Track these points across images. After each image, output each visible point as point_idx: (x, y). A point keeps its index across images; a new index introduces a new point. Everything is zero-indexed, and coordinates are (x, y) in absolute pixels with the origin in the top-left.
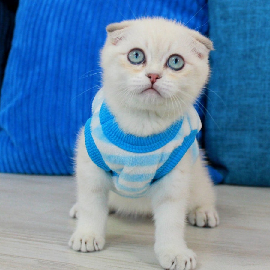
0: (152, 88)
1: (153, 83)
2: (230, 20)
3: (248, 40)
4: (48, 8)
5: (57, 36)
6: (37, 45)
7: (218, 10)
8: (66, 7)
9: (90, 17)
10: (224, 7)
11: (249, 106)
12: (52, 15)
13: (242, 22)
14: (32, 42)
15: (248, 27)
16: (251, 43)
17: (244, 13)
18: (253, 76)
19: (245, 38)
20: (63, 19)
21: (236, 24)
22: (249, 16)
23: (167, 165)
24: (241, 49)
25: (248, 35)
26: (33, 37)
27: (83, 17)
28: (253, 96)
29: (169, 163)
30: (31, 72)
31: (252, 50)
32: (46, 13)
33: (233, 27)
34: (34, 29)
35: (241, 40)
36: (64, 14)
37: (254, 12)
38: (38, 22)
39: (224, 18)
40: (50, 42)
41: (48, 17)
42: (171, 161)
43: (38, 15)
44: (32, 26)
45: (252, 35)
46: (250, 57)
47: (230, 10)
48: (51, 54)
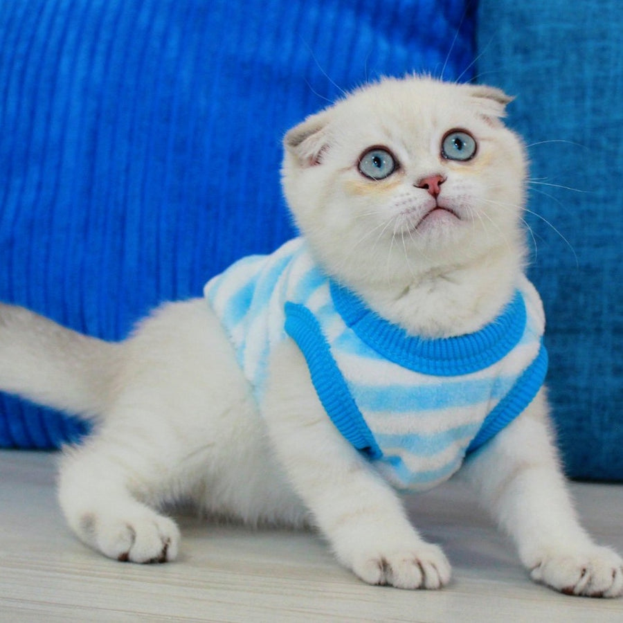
0: (438, 208)
1: (435, 195)
2: (540, 53)
3: (588, 104)
4: (60, 20)
5: (85, 90)
6: (32, 114)
7: (506, 30)
8: (109, 17)
9: (173, 42)
10: (521, 21)
11: (589, 270)
12: (71, 36)
13: (573, 58)
14: (19, 106)
15: (589, 72)
16: (595, 111)
17: (577, 38)
18: (601, 193)
19: (581, 97)
20: (102, 47)
21: (555, 63)
22: (591, 46)
23: (507, 407)
24: (569, 124)
25: (590, 92)
26: (20, 94)
27: (155, 43)
28: (601, 243)
29: (512, 401)
30: (17, 182)
31: (598, 129)
32: (56, 34)
33: (548, 71)
34: (23, 72)
35: (571, 103)
36: (105, 35)
37: (603, 36)
38: (35, 56)
39: (524, 50)
40: (68, 105)
41: (62, 42)
42: (516, 396)
43: (32, 39)
44: (18, 65)
45: (600, 92)
46: (594, 145)
47: (541, 29)
48: (72, 135)
